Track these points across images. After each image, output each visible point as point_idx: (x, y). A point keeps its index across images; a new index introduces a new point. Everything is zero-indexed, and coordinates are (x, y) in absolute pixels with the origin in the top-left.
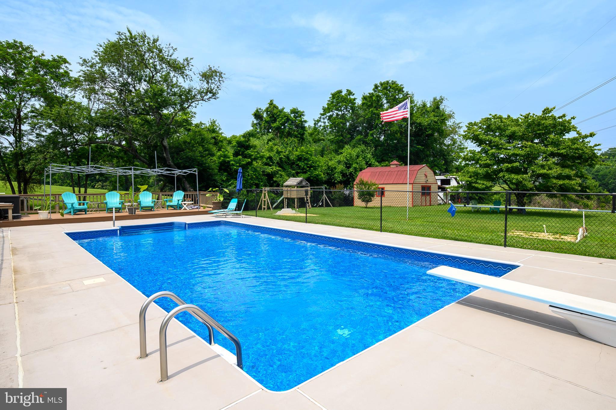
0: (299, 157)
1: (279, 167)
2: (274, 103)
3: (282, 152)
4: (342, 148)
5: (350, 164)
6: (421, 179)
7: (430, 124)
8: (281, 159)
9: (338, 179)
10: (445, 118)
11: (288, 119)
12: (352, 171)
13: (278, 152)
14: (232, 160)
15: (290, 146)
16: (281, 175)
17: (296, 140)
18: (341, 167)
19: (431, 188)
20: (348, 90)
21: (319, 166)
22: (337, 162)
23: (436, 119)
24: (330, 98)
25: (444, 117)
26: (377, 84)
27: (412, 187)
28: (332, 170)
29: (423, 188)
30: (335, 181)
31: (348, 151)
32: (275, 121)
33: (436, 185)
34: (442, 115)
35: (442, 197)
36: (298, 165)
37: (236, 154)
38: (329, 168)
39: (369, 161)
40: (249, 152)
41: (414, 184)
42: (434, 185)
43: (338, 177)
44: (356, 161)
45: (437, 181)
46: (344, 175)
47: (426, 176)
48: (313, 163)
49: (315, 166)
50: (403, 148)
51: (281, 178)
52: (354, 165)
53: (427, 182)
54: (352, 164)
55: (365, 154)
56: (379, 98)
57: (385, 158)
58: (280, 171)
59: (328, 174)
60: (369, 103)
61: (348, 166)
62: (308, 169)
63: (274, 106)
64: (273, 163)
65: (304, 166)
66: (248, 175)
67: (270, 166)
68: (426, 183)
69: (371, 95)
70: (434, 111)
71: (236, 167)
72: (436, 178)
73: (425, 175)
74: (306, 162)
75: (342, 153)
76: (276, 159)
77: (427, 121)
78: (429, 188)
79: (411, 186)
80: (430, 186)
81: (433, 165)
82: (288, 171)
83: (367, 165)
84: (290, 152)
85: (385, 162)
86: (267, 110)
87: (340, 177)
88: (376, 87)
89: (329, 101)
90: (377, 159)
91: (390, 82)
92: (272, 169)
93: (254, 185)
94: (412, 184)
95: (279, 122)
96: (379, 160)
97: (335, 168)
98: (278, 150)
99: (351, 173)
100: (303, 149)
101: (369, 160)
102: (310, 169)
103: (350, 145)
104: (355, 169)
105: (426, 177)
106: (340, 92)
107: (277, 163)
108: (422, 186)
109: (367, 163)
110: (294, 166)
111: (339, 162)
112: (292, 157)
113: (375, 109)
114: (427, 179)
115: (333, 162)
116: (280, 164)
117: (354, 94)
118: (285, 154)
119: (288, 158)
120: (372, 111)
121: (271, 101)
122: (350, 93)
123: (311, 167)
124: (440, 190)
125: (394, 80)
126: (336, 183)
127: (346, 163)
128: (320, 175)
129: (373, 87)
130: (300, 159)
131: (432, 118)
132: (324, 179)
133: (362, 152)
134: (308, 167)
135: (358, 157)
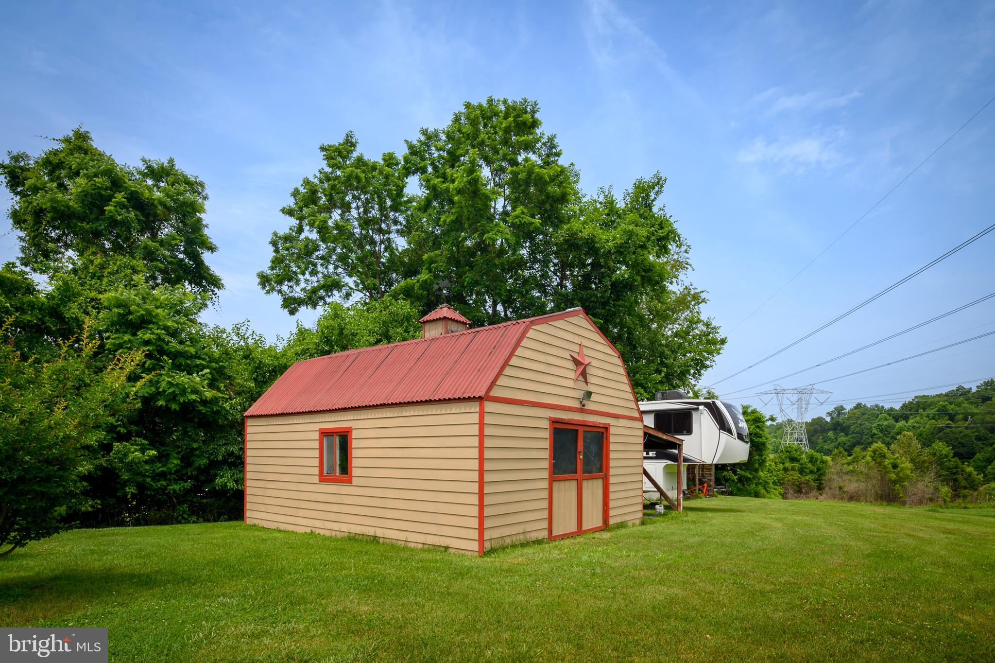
19: (612, 439)
27: (482, 425)
29: (563, 433)
33: (638, 431)
35: (660, 480)
41: (489, 406)
42: (623, 422)
45: (643, 416)
47: (582, 369)
53: (590, 406)
68: (582, 410)
72: (642, 408)
73: (577, 363)
78: (598, 437)
79: (475, 418)
80: (606, 428)
94: (480, 399)
105: (584, 374)
108: (554, 422)
114: (591, 388)
124: (651, 454)
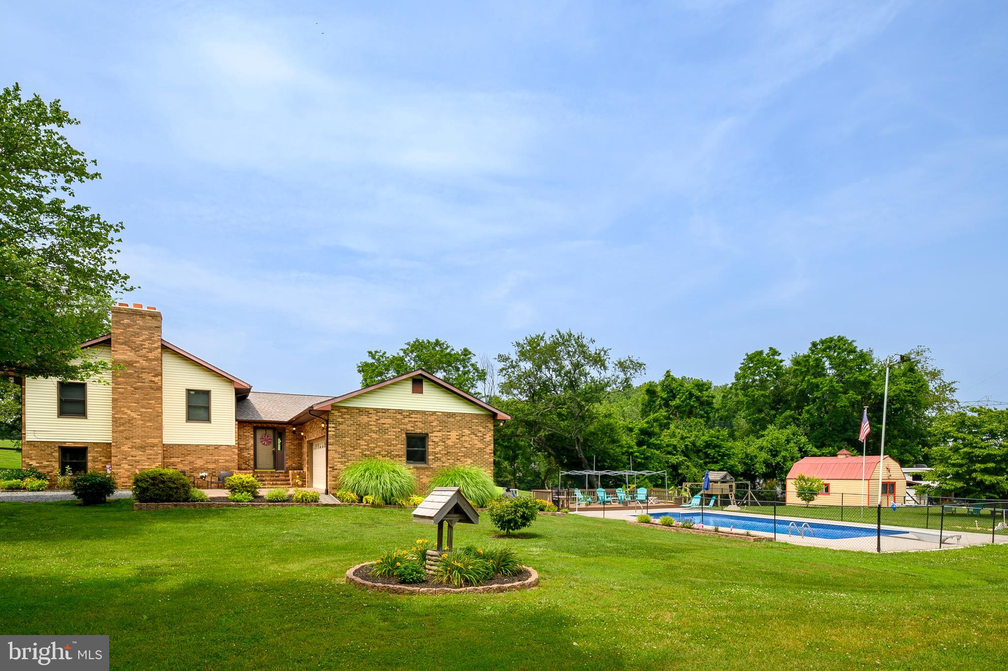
0: (707, 444)
1: (685, 456)
2: (671, 374)
3: (687, 437)
4: (764, 428)
5: (777, 451)
6: (881, 474)
7: (899, 394)
8: (686, 446)
9: (760, 471)
10: (923, 385)
11: (691, 395)
12: (780, 461)
13: (683, 438)
14: (636, 452)
15: (695, 428)
16: (688, 467)
17: (701, 420)
18: (764, 455)
19: (897, 485)
20: (771, 349)
21: (734, 454)
22: (758, 448)
23: (909, 387)
24: (744, 360)
25: (921, 383)
26: (816, 342)
27: (869, 484)
28: (751, 459)
29: (885, 485)
30: (755, 473)
31: (773, 434)
32: (674, 396)
33: (905, 481)
34: (919, 381)
36: (705, 453)
37: (640, 444)
38: (747, 456)
39: (803, 448)
40: (653, 440)
41: (870, 481)
42: (899, 481)
43: (761, 468)
44: (784, 447)
45: (905, 475)
46: (767, 464)
47: (889, 470)
48: (727, 450)
49: (729, 454)
50: (855, 428)
51: (687, 469)
52: (783, 453)
53: (890, 478)
54: (781, 451)
55: (797, 437)
56: (818, 362)
57: (827, 442)
58: (686, 461)
59: (745, 464)
60: (804, 369)
61: (774, 453)
62: (719, 458)
63: (672, 379)
64: (677, 451)
65: (715, 454)
66: (653, 467)
67: (674, 455)
68: (889, 479)
69: (806, 358)
70: (904, 375)
71: (640, 460)
72: (904, 471)
73: (887, 468)
74: (717, 449)
75: (763, 436)
76: (681, 446)
77: (894, 391)
78: (893, 485)
80: (895, 483)
81: (902, 451)
82: (694, 461)
83: (800, 452)
84: (696, 436)
85: (828, 448)
86: (662, 383)
87: (762, 468)
88: (814, 345)
89: (743, 364)
90: (816, 442)
91: (836, 338)
92: (678, 459)
93: (660, 478)
95: (680, 398)
96: (819, 444)
97: (756, 457)
98: (682, 436)
99: (778, 463)
100: (712, 434)
101: (804, 445)
102: (722, 458)
103: (775, 425)
104: (784, 457)
106: (761, 353)
107: (682, 451)
108: (882, 483)
109: (800, 450)
110: (701, 454)
111: (761, 448)
112: (698, 444)
113: (812, 377)
114: (891, 474)
115: (752, 448)
116: (685, 453)
117: (780, 354)
118: (690, 440)
119: (694, 444)
120: (809, 380)
121: (668, 372)
122: (774, 352)
123: (724, 455)
124: (910, 487)
125: (842, 335)
126: (757, 476)
127: (771, 451)
128: (736, 466)
129: (810, 346)
130: (708, 445)
131: (903, 387)
132: (740, 470)
133: (794, 435)
134: (719, 455)
135: (788, 441)
